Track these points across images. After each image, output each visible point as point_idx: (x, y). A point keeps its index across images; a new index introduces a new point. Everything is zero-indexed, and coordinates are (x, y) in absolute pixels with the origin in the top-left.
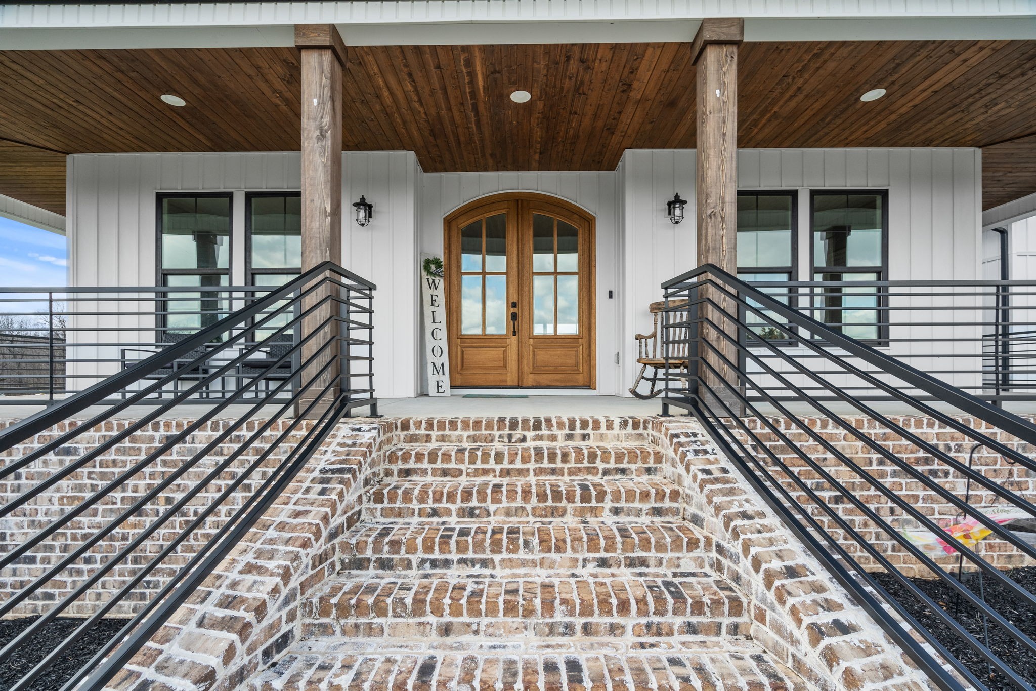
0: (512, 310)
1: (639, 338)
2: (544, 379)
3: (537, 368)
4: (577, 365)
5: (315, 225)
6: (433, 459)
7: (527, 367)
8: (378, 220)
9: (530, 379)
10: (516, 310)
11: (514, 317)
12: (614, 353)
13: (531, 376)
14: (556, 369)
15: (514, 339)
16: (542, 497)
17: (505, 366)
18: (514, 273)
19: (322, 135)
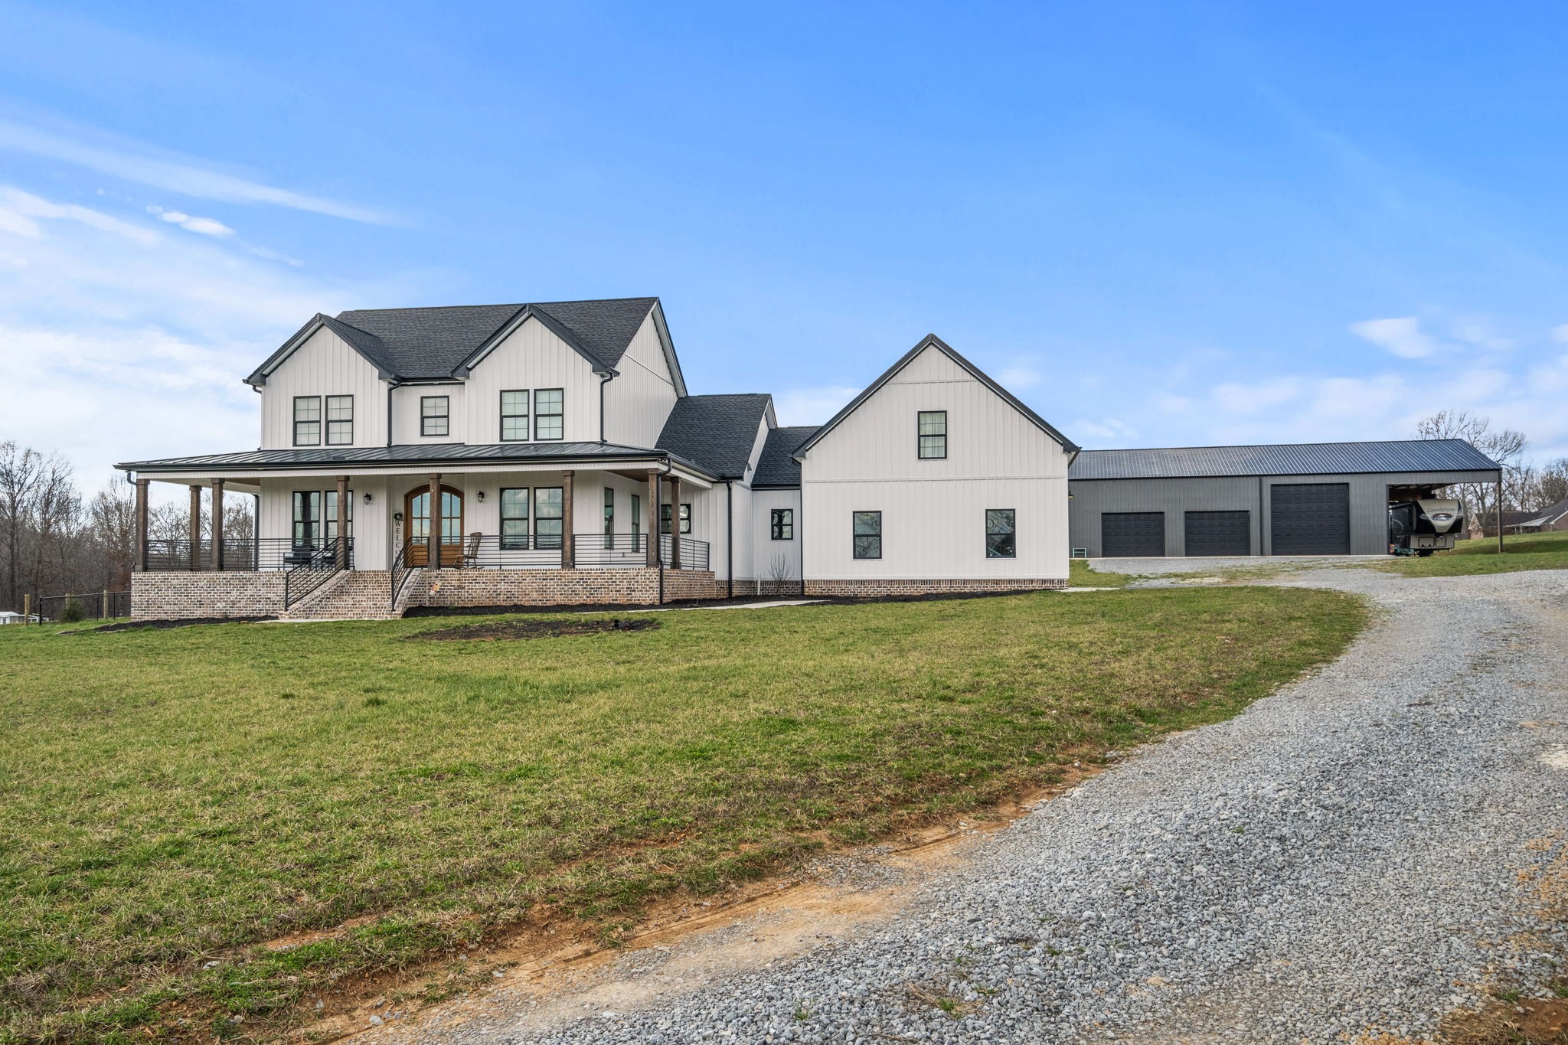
3: (441, 560)
8: (374, 501)
14: (450, 560)
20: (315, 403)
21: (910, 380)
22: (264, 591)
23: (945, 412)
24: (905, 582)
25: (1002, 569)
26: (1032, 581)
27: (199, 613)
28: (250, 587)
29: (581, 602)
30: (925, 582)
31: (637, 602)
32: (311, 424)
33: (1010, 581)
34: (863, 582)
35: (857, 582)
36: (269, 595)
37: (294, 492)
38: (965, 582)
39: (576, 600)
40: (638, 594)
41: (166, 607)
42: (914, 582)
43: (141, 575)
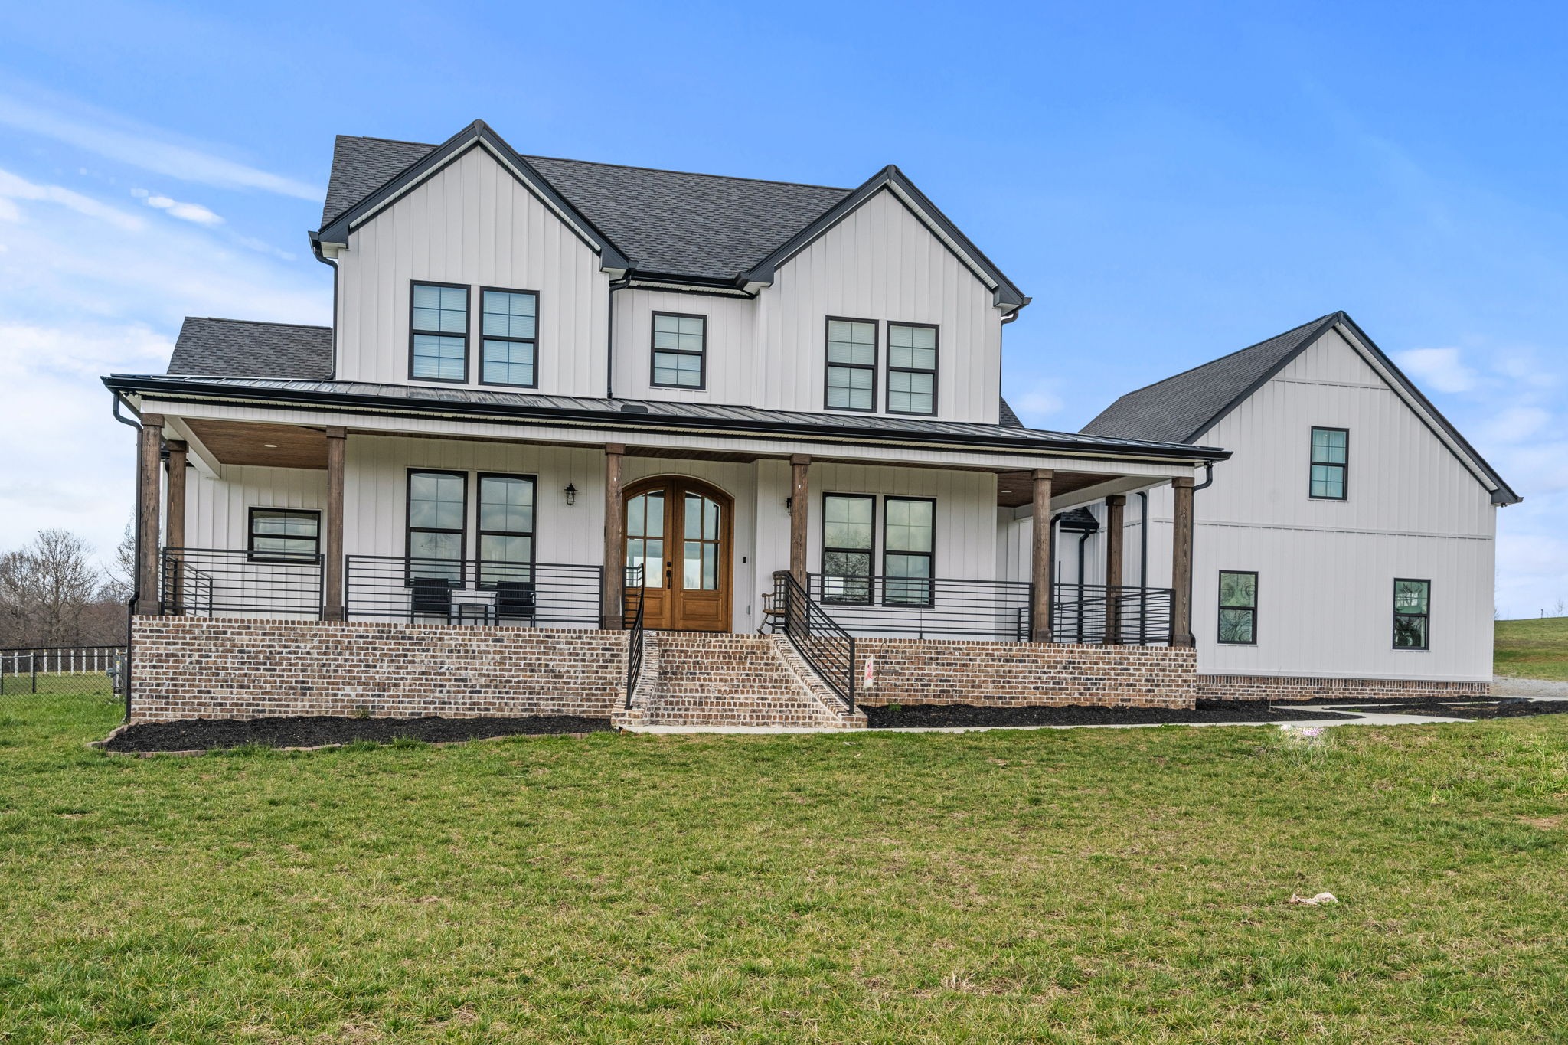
0: (667, 568)
1: (764, 595)
2: (691, 624)
3: (686, 616)
4: (717, 614)
5: (614, 538)
6: (676, 646)
7: (678, 614)
8: (580, 498)
9: (680, 624)
10: (670, 569)
11: (669, 574)
12: (746, 606)
13: (681, 622)
14: (701, 617)
15: (669, 591)
16: (724, 658)
17: (661, 613)
18: (669, 539)
19: (618, 496)
20: (456, 300)
21: (1301, 377)
22: (450, 664)
23: (1347, 431)
24: (1286, 680)
25: (1410, 666)
26: (1447, 684)
27: (300, 707)
28: (420, 656)
29: (1071, 702)
30: (1312, 681)
31: (1162, 705)
32: (444, 340)
33: (1420, 684)
34: (1229, 678)
35: (1221, 678)
36: (463, 674)
37: (411, 472)
38: (1364, 682)
39: (1062, 700)
40: (1164, 691)
41: (220, 693)
42: (1298, 680)
43: (156, 622)
